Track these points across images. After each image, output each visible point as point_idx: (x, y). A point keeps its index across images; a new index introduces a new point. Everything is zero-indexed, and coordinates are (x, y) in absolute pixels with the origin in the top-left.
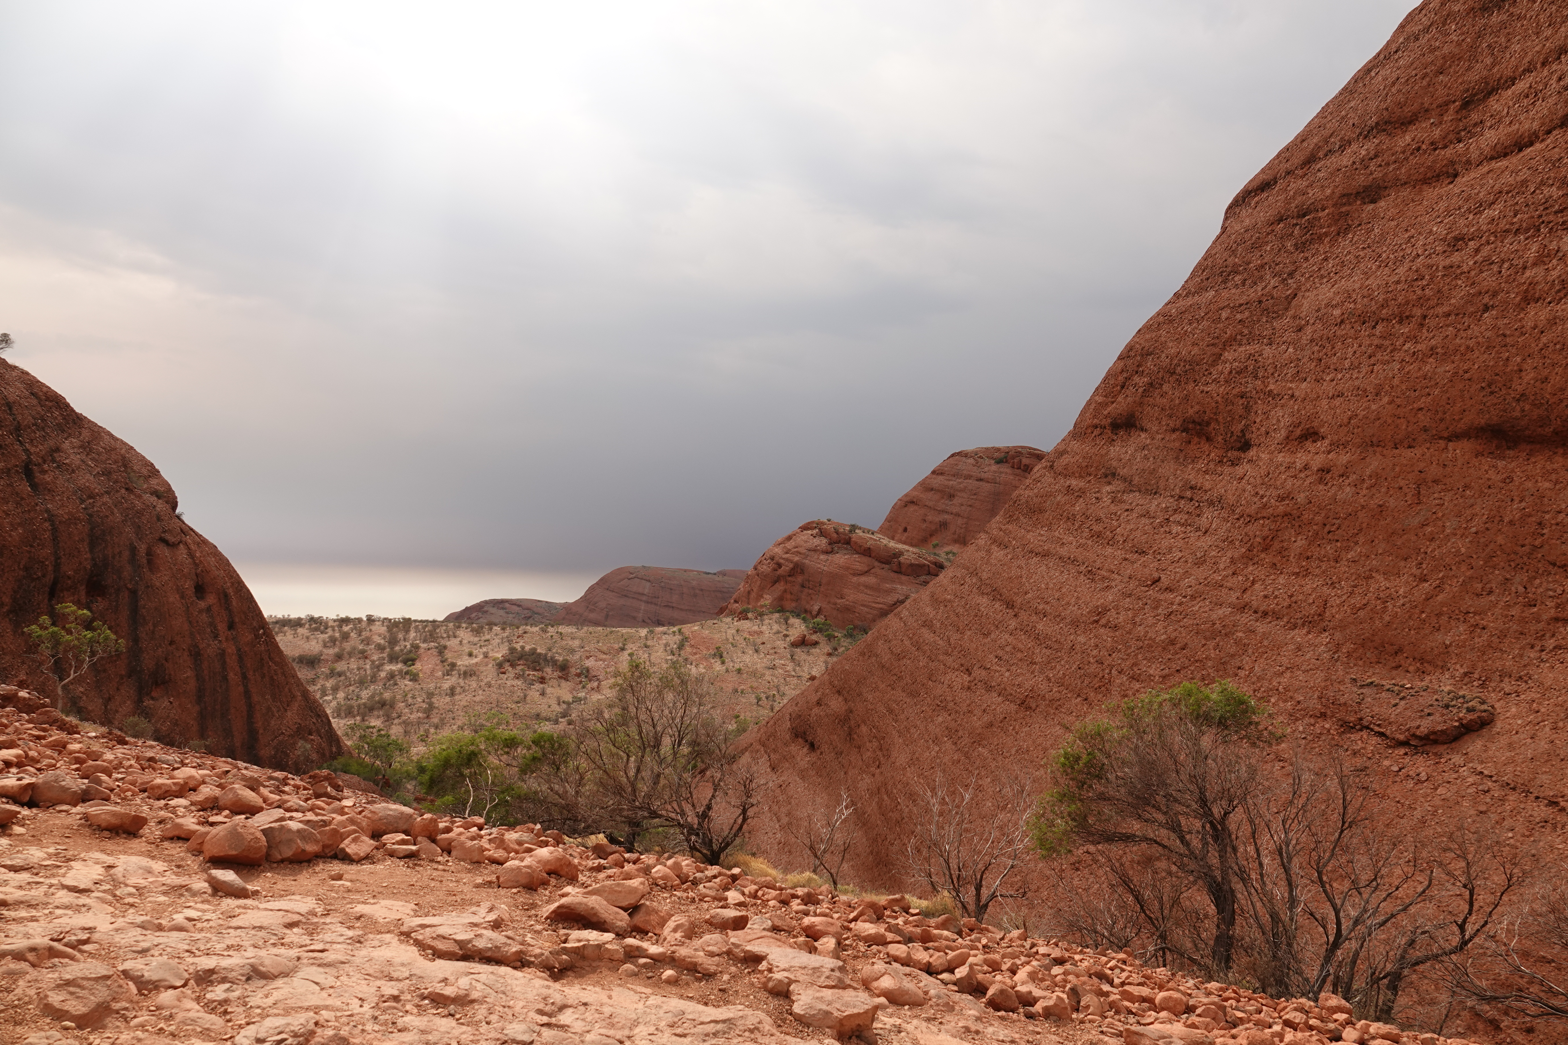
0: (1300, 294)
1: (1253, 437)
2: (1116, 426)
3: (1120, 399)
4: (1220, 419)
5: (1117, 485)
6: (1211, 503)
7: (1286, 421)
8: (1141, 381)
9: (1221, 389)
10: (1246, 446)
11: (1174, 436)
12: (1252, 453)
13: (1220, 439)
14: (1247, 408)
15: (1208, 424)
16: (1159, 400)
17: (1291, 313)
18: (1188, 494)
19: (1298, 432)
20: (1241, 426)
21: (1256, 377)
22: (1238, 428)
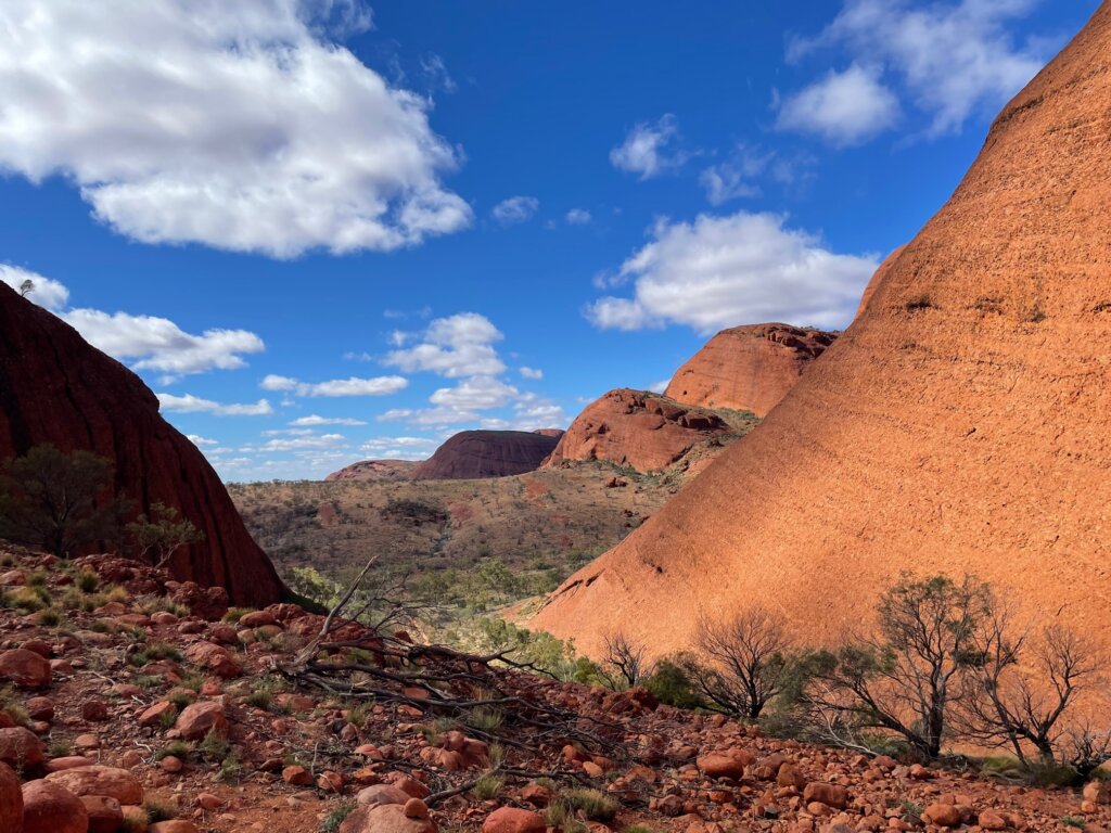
0: (1079, 191)
1: (1047, 311)
2: (911, 307)
3: (915, 284)
4: (1013, 296)
5: (917, 354)
6: (1011, 365)
7: (1079, 296)
8: (934, 270)
9: (1012, 273)
10: (1039, 317)
11: (969, 312)
12: (1047, 323)
13: (1014, 312)
14: (1039, 287)
15: (1001, 301)
16: (952, 284)
17: (1073, 206)
18: (988, 359)
19: (1093, 305)
20: (1033, 302)
21: (1045, 261)
22: (1030, 304)
